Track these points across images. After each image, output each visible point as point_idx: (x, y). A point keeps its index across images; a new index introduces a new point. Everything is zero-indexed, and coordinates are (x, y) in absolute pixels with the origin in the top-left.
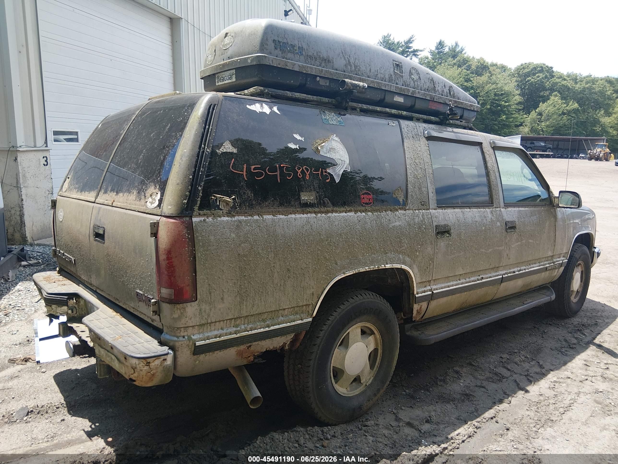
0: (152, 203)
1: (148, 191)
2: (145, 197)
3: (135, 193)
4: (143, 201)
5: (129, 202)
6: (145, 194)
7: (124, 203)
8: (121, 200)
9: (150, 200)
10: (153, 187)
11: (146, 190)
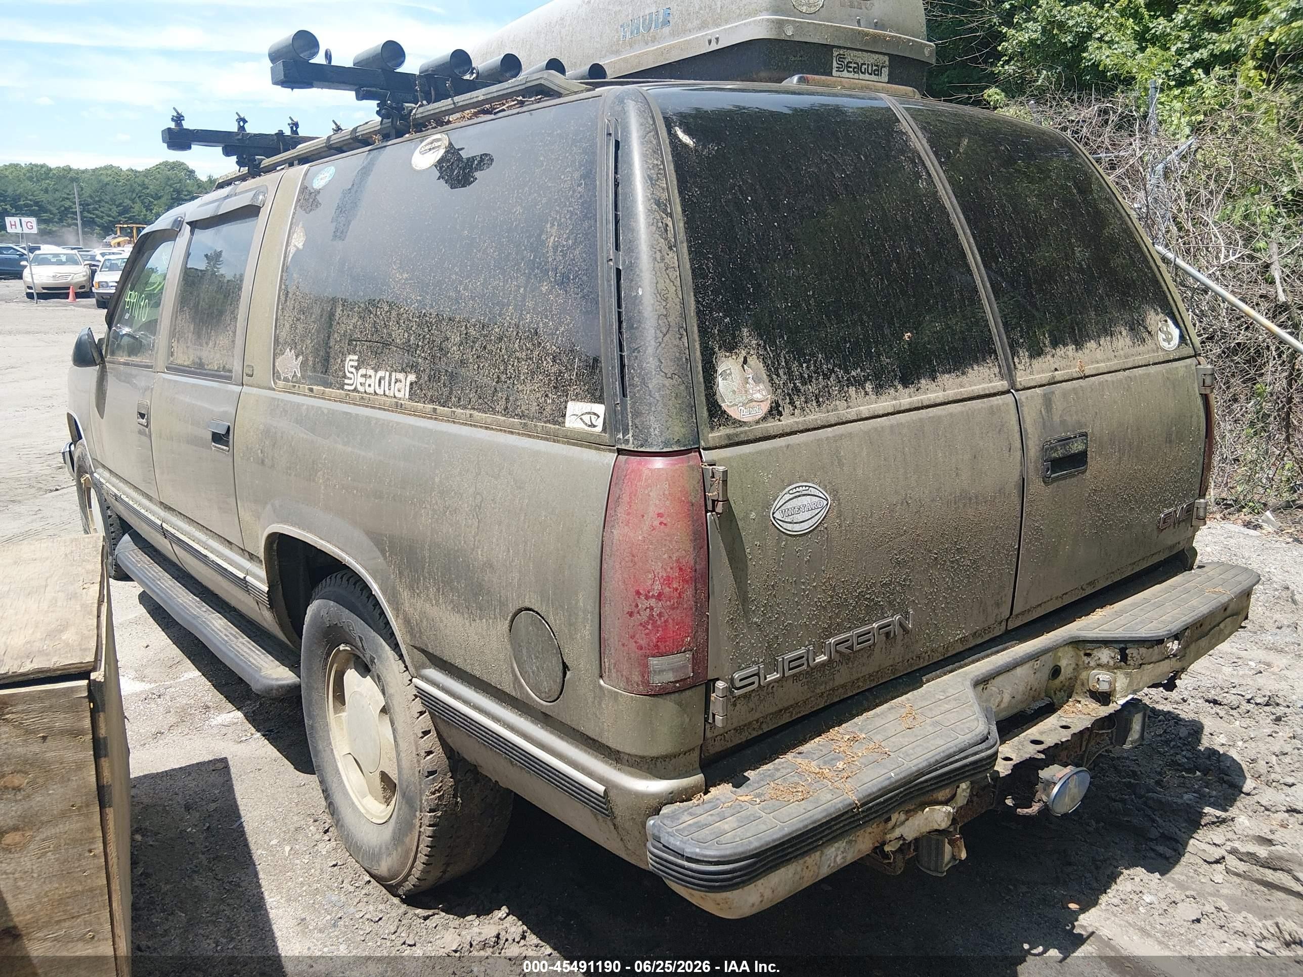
0: (1169, 341)
1: (1148, 321)
2: (1149, 333)
3: (1124, 333)
4: (1149, 342)
5: (1122, 353)
6: (1146, 328)
7: (1109, 360)
8: (1099, 354)
9: (1161, 336)
10: (1152, 313)
11: (1143, 321)
